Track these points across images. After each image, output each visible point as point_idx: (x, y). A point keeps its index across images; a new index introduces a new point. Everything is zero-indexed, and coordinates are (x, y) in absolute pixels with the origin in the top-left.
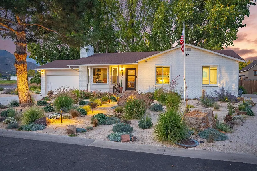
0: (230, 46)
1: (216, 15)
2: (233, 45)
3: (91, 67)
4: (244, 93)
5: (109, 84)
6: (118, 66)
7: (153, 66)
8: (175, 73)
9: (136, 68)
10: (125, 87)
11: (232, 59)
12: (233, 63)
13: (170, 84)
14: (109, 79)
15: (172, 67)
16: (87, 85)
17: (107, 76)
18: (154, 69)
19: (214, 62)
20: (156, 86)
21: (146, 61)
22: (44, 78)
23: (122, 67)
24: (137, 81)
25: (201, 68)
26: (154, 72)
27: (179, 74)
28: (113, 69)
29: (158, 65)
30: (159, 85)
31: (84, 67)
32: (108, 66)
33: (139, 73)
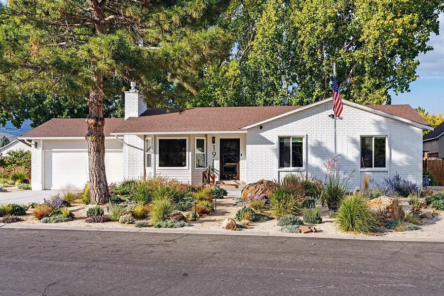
0: (403, 92)
1: (377, 34)
2: (409, 91)
3: (155, 136)
4: (431, 184)
5: (190, 168)
6: (206, 135)
7: (273, 135)
8: (312, 148)
9: (239, 139)
10: (219, 173)
11: (411, 125)
12: (413, 131)
13: (304, 168)
14: (190, 160)
15: (307, 137)
16: (145, 170)
17: (187, 153)
18: (276, 141)
19: (381, 130)
20: (279, 172)
21: (261, 127)
22: (40, 156)
23: (214, 138)
24: (241, 162)
25: (359, 139)
26: (276, 146)
27: (320, 150)
28: (197, 140)
29: (282, 134)
30: (285, 169)
31: (138, 136)
32: (189, 136)
33: (249, 147)
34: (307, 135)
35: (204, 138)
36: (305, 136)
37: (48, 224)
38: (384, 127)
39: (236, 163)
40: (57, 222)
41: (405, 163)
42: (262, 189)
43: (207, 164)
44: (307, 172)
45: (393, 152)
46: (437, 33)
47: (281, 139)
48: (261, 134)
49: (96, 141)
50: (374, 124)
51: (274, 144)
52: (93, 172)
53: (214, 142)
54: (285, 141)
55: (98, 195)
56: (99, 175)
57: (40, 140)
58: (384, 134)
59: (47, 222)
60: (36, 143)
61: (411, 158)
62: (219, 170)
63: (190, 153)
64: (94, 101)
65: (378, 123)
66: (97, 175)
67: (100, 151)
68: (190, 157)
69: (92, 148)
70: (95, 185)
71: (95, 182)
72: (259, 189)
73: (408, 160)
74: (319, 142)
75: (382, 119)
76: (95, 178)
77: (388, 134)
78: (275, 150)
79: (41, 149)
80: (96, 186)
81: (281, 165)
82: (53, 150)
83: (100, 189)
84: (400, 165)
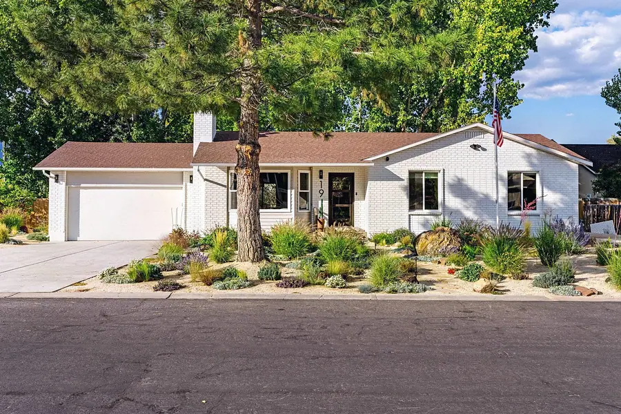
5: (293, 210)
6: (310, 168)
7: (402, 169)
8: (451, 186)
9: (353, 174)
10: (327, 217)
11: (567, 159)
12: (569, 166)
13: (440, 210)
14: (293, 199)
15: (444, 172)
16: (228, 213)
17: (289, 191)
18: (406, 176)
19: (532, 164)
20: (410, 215)
21: (387, 159)
22: (63, 194)
23: (321, 171)
24: (356, 203)
25: (506, 175)
26: (406, 183)
27: (460, 189)
28: (301, 174)
29: (413, 168)
30: (417, 212)
31: (219, 167)
32: (291, 168)
33: (371, 184)
34: (444, 170)
35: (308, 172)
36: (442, 171)
37: (228, 292)
38: (535, 161)
39: (349, 204)
40: (239, 287)
41: (559, 204)
42: (448, 239)
43: (311, 205)
44: (444, 216)
45: (545, 190)
46: (535, 50)
47: (411, 173)
48: (387, 167)
49: (252, 175)
50: (523, 157)
51: (403, 180)
52: (246, 218)
53: (321, 177)
54: (417, 177)
55: (252, 248)
56: (255, 221)
57: (63, 171)
58: (537, 169)
59: (226, 289)
60: (57, 176)
61: (566, 198)
62: (327, 213)
63: (293, 191)
64: (249, 120)
65: (528, 156)
66: (252, 222)
67: (256, 189)
68: (293, 196)
69: (247, 184)
70: (248, 236)
71: (248, 231)
72: (444, 239)
73: (562, 201)
74: (459, 179)
75: (533, 151)
76: (248, 225)
77: (540, 169)
78: (404, 188)
79: (64, 183)
80: (250, 237)
81: (412, 208)
82: (82, 185)
83: (255, 241)
84: (554, 207)
